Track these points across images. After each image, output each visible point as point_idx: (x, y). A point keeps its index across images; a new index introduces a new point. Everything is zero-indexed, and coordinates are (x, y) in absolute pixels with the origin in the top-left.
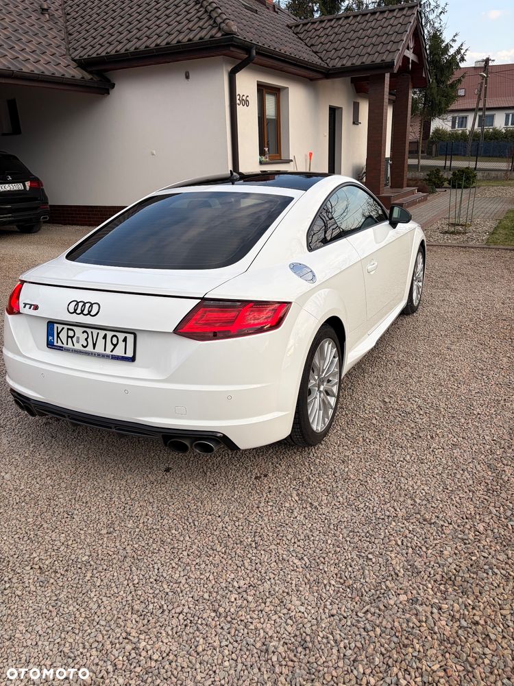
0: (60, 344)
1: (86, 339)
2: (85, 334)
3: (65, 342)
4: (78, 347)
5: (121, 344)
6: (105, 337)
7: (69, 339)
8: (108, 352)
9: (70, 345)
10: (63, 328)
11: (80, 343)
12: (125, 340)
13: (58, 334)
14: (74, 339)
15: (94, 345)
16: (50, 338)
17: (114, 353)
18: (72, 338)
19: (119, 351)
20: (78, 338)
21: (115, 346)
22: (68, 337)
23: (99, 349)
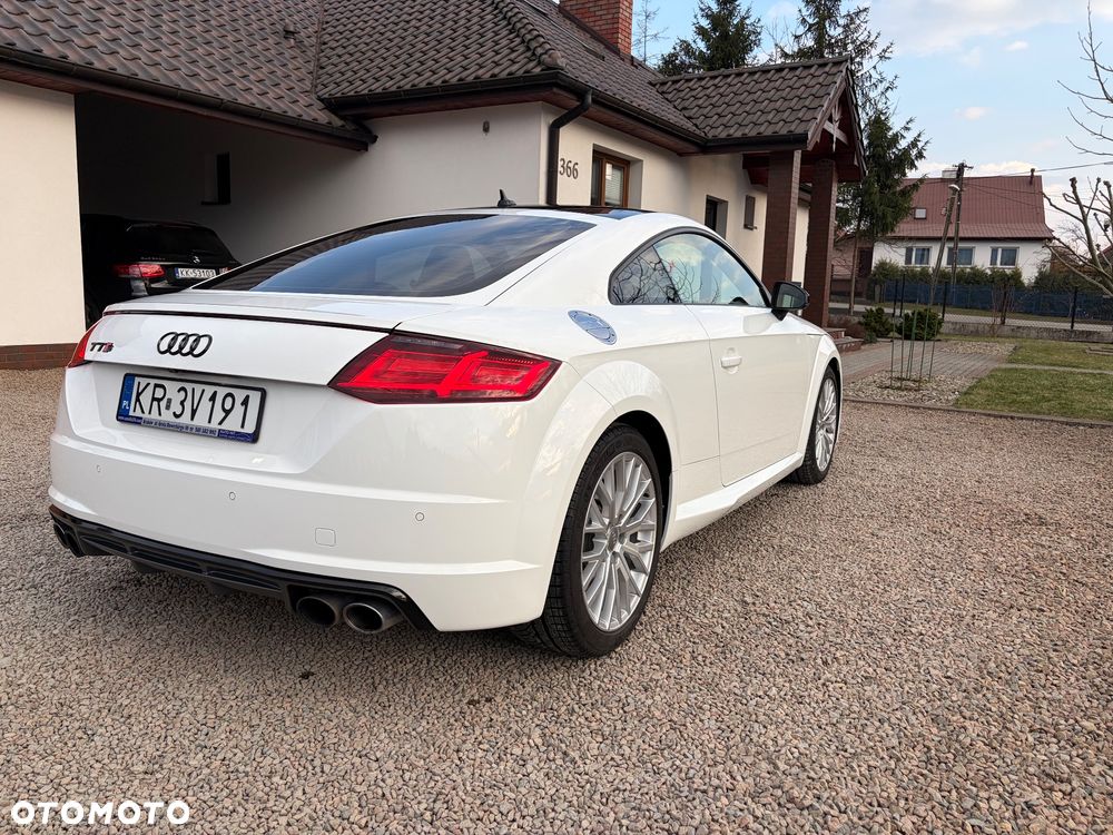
0: (138, 413)
1: (182, 403)
2: (183, 393)
3: (146, 410)
4: (167, 416)
5: (239, 409)
6: (213, 399)
7: (155, 403)
8: (214, 425)
9: (154, 416)
10: (148, 384)
11: (172, 410)
12: (245, 402)
13: (139, 394)
14: (163, 404)
15: (194, 412)
16: (125, 403)
17: (227, 426)
18: (159, 400)
19: (232, 424)
20: (169, 401)
21: (227, 412)
22: (154, 399)
23: (201, 420)
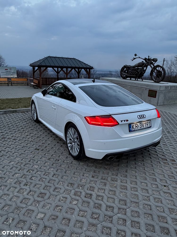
0: (134, 129)
1: (141, 125)
2: (140, 124)
3: (135, 129)
4: (139, 128)
5: (149, 124)
6: (145, 123)
7: (136, 127)
8: (146, 127)
9: (137, 129)
10: (134, 124)
11: (139, 127)
12: (149, 122)
13: (133, 127)
14: (138, 127)
15: (143, 126)
16: (130, 129)
17: (148, 127)
18: (137, 126)
19: (148, 126)
20: (139, 126)
21: (147, 125)
22: (136, 126)
23: (144, 127)
